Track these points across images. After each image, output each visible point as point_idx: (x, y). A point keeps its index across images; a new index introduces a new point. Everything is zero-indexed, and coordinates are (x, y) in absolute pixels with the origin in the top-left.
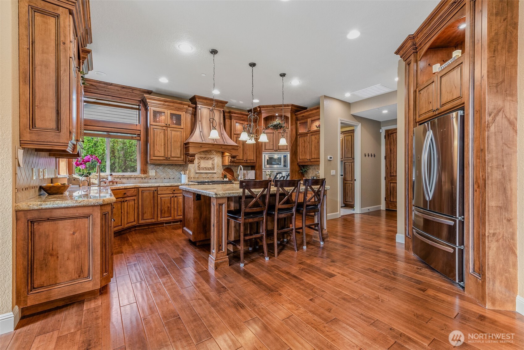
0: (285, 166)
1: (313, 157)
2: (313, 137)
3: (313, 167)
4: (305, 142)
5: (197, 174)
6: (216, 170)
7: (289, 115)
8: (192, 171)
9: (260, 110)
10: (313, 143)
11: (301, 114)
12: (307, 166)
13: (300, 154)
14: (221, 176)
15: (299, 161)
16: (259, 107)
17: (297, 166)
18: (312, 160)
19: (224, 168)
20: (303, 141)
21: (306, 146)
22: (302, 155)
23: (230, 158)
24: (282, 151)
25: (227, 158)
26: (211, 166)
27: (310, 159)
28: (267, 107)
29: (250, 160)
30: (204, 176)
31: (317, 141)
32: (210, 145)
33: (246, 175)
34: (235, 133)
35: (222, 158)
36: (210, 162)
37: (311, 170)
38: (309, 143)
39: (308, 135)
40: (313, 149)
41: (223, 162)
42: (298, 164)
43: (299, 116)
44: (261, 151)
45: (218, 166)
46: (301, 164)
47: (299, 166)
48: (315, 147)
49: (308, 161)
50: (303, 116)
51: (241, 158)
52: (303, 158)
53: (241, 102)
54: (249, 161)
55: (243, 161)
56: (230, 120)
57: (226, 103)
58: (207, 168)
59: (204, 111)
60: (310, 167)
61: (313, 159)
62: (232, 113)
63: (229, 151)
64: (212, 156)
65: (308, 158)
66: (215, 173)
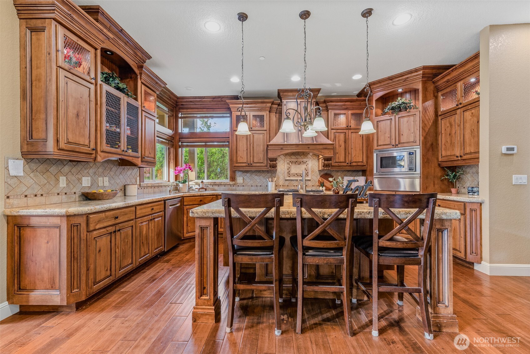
0: (411, 168)
1: (468, 150)
2: (468, 114)
4: (451, 125)
5: (287, 181)
6: (310, 176)
7: (419, 86)
8: (281, 177)
9: (370, 90)
10: (468, 126)
11: (443, 78)
12: (460, 167)
13: (443, 146)
14: (317, 184)
15: (440, 159)
16: (369, 85)
17: (438, 170)
18: (465, 157)
19: (321, 173)
20: (448, 125)
21: (453, 132)
22: (445, 150)
23: (323, 161)
24: (405, 145)
26: (303, 172)
27: (462, 155)
28: (380, 82)
29: (356, 162)
30: (295, 183)
31: (475, 119)
32: (294, 146)
34: (332, 128)
35: (318, 162)
36: (303, 167)
37: (469, 176)
38: (459, 126)
39: (458, 111)
40: (467, 136)
41: (318, 166)
42: (439, 165)
43: (439, 83)
44: (371, 148)
45: (312, 171)
46: (444, 165)
47: (443, 168)
48: (472, 132)
49: (457, 159)
50: (448, 81)
51: (342, 159)
52: (449, 153)
53: (338, 85)
55: (346, 164)
56: (326, 113)
57: (318, 90)
58: (299, 175)
59: (290, 106)
61: (467, 154)
62: (328, 102)
63: (319, 151)
64: (305, 160)
65: (458, 154)
66: (309, 180)
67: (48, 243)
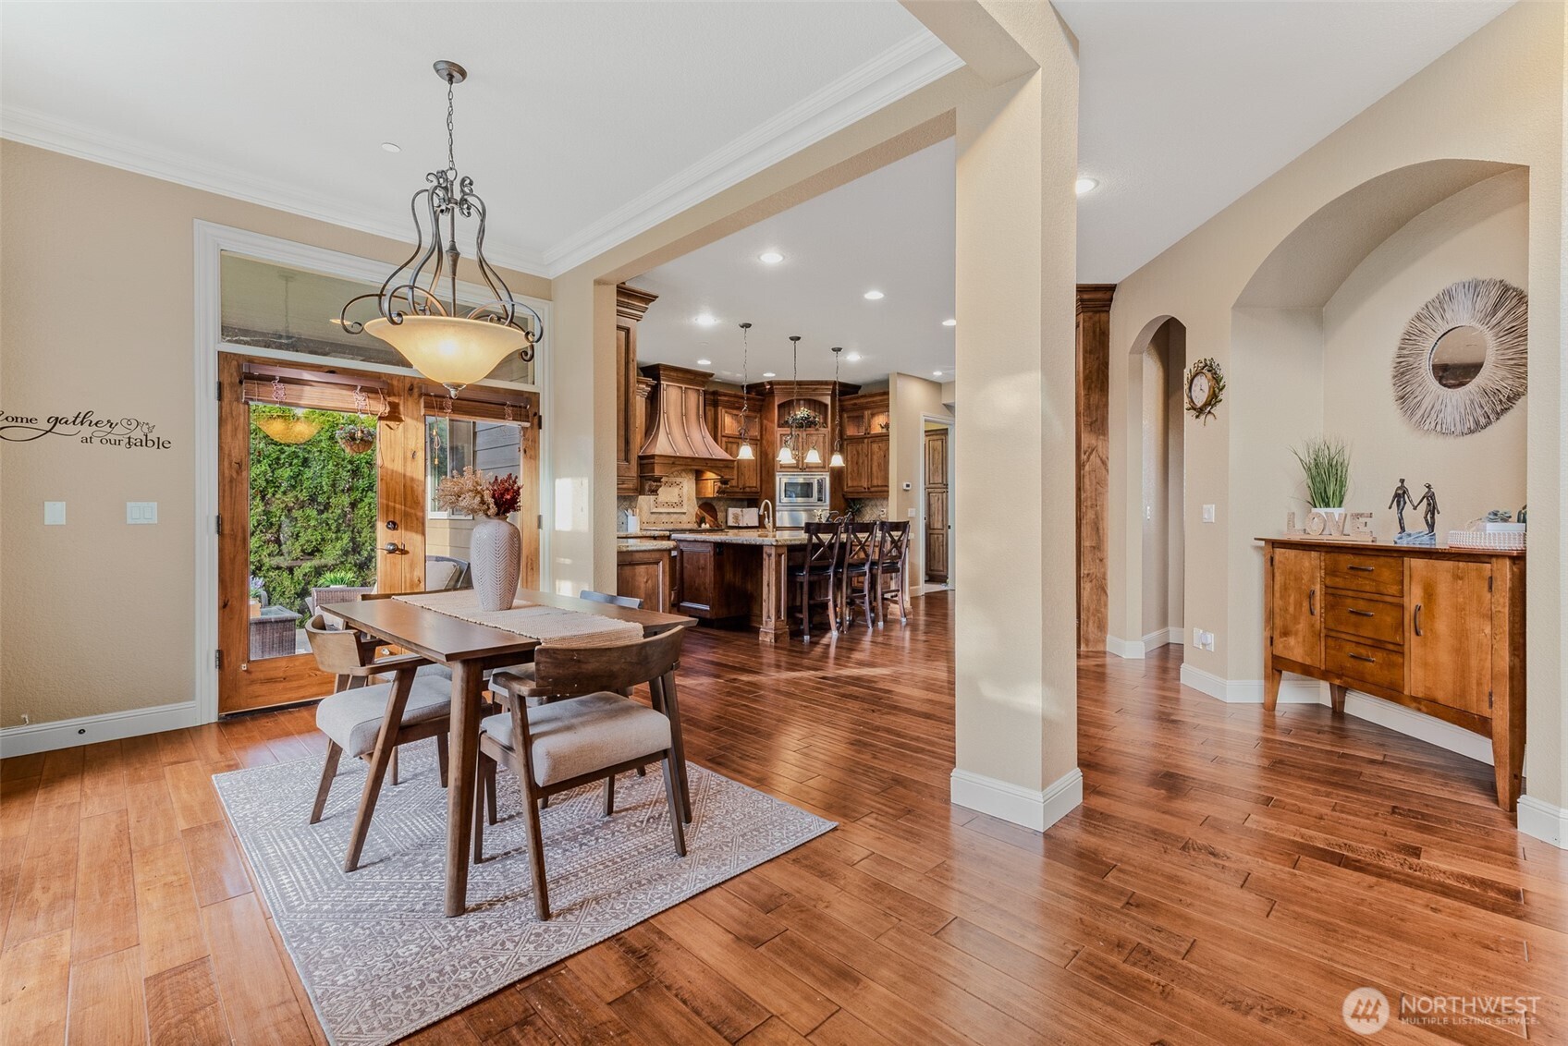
0: (820, 500)
1: (875, 483)
2: (875, 446)
3: (873, 502)
4: (858, 453)
5: (653, 515)
6: (685, 506)
7: (828, 400)
8: (645, 508)
9: (771, 389)
10: (875, 457)
11: (851, 399)
12: (860, 499)
13: (849, 476)
14: (694, 519)
15: (846, 490)
16: (770, 383)
17: (842, 501)
18: (873, 489)
19: (700, 503)
20: (855, 452)
21: (861, 461)
22: (852, 479)
23: (719, 484)
24: (814, 470)
25: (710, 483)
26: (676, 499)
27: (868, 486)
28: (786, 383)
29: (749, 487)
30: (665, 518)
31: (882, 454)
32: (688, 460)
33: (740, 518)
34: (723, 434)
35: (697, 484)
36: (675, 490)
37: (868, 509)
38: (867, 456)
39: (866, 441)
40: (875, 469)
41: (698, 491)
42: (843, 496)
43: (846, 403)
44: (773, 469)
45: (689, 499)
46: (850, 496)
47: (846, 500)
48: (879, 465)
49: (863, 490)
50: (855, 404)
51: (734, 483)
52: (855, 484)
53: (738, 375)
54: (748, 490)
55: (738, 490)
56: (713, 409)
57: (712, 375)
58: (670, 504)
59: (671, 394)
60: (867, 502)
61: (874, 486)
62: (720, 396)
63: (715, 469)
64: (678, 480)
65: (866, 486)
66: (684, 513)
67: (647, 582)
